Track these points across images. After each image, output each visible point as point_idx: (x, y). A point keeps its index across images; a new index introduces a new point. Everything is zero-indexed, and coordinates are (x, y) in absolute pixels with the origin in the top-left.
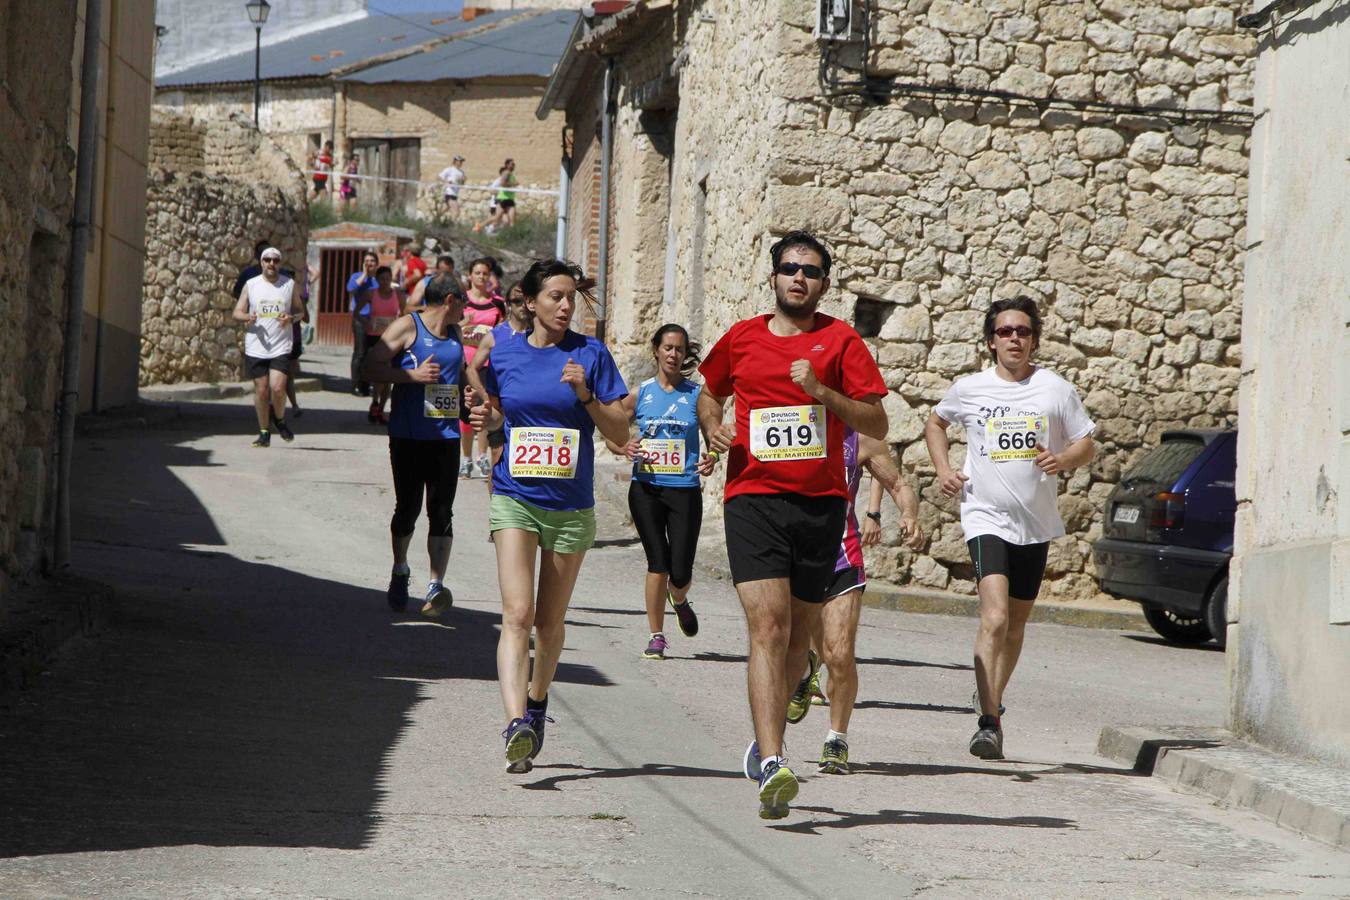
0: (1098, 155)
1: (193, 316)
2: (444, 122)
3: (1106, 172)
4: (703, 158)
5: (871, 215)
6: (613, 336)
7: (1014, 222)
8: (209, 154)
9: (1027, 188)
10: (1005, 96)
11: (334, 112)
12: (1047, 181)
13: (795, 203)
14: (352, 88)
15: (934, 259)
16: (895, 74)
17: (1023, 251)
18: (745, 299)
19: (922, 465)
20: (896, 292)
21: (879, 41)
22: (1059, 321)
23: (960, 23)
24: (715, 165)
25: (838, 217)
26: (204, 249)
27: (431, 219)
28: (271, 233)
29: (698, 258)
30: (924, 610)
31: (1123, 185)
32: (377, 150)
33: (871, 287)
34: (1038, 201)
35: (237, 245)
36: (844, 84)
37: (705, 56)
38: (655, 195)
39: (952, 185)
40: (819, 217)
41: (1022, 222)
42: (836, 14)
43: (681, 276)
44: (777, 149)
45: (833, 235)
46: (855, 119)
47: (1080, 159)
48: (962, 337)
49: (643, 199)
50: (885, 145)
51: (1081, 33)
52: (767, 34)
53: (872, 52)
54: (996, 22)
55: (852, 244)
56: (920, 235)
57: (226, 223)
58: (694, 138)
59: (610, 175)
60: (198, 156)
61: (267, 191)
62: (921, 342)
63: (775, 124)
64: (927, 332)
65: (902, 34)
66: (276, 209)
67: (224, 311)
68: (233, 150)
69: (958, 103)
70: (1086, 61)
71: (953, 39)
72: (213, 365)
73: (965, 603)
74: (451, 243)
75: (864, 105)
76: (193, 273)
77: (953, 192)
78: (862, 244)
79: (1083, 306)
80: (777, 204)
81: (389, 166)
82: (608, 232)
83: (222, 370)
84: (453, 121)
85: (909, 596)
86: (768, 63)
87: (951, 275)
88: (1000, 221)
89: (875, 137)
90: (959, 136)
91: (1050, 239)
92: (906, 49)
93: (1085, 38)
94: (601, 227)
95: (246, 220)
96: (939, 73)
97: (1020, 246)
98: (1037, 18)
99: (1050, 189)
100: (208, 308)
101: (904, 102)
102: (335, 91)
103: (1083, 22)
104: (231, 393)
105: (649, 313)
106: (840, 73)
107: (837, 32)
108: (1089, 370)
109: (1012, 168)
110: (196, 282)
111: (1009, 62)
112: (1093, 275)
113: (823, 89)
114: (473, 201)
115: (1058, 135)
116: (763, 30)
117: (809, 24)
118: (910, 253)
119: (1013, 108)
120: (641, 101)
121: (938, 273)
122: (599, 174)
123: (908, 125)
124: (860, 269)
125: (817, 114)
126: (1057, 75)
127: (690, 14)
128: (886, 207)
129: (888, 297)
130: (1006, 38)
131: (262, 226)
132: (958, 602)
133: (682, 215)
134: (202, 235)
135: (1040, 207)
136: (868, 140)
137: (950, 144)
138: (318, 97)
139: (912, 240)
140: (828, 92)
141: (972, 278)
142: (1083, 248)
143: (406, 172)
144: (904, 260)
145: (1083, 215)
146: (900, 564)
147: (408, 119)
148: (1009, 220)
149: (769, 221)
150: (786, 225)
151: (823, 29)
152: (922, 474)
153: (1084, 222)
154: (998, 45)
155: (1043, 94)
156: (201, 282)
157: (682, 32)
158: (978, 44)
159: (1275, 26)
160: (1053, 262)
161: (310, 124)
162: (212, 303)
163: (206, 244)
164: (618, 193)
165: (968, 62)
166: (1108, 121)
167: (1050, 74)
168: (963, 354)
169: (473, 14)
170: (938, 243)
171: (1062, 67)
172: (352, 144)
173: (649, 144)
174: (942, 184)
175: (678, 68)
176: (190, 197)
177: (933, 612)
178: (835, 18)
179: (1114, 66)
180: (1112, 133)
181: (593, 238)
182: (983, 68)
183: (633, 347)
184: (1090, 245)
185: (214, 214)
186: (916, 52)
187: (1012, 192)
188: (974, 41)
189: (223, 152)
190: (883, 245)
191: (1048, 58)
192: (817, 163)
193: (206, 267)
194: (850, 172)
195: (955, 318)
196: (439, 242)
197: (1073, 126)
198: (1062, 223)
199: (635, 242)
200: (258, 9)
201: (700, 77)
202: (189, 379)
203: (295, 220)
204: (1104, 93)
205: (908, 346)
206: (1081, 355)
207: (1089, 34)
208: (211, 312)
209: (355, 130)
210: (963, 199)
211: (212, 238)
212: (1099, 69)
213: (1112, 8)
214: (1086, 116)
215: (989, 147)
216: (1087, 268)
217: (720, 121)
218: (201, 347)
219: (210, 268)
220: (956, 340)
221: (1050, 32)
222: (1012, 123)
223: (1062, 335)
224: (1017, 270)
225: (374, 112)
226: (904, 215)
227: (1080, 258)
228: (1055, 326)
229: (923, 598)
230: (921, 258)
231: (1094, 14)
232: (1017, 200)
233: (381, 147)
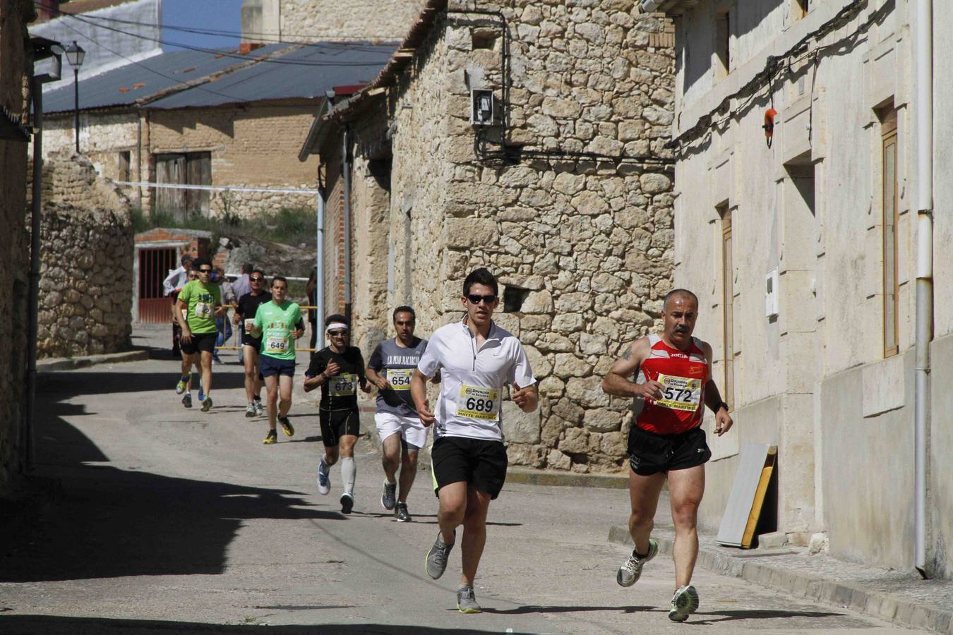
0: (654, 191)
1: (52, 308)
2: (229, 137)
3: (660, 201)
4: (409, 197)
5: (511, 234)
6: (357, 314)
7: (603, 235)
8: (57, 187)
9: (610, 213)
10: (593, 155)
11: (140, 132)
12: (623, 208)
13: (463, 229)
14: (153, 113)
15: (553, 261)
16: (523, 144)
17: (609, 253)
18: (435, 290)
19: (551, 392)
20: (530, 283)
21: (512, 124)
22: (635, 297)
23: (562, 111)
24: (415, 202)
25: (491, 237)
26: (58, 259)
27: (222, 217)
28: (107, 244)
29: (407, 263)
30: (555, 484)
31: (671, 209)
32: (176, 163)
33: (514, 281)
34: (617, 221)
35: (82, 254)
36: (490, 152)
37: (407, 129)
38: (380, 217)
39: (562, 213)
40: (479, 237)
41: (608, 235)
42: (483, 109)
43: (398, 274)
44: (451, 195)
45: (488, 248)
46: (499, 174)
47: (643, 194)
48: (574, 309)
49: (373, 220)
50: (519, 190)
51: (640, 114)
52: (442, 121)
53: (507, 132)
54: (586, 109)
55: (501, 253)
56: (543, 246)
57: (73, 239)
58: (402, 183)
59: (350, 204)
60: (48, 188)
61: (103, 214)
62: (547, 313)
63: (448, 179)
64: (550, 307)
65: (526, 119)
66: (110, 226)
67: (74, 303)
68: (75, 184)
69: (564, 161)
70: (643, 131)
71: (559, 121)
72: (67, 344)
73: (581, 478)
74: (240, 240)
75: (504, 165)
76: (50, 277)
77: (563, 219)
78: (507, 253)
79: (649, 287)
80: (452, 230)
81: (186, 175)
82: (350, 243)
83: (74, 348)
84: (236, 137)
85: (545, 475)
86: (443, 140)
87: (564, 270)
88: (594, 235)
89: (512, 185)
90: (565, 182)
91: (626, 245)
92: (529, 128)
93: (642, 117)
94: (345, 238)
95: (88, 236)
96: (551, 143)
97: (607, 250)
98: (611, 105)
99: (625, 213)
100: (62, 302)
101: (529, 162)
102: (140, 116)
103: (640, 107)
104: (83, 364)
105: (380, 298)
106: (488, 145)
107: (484, 120)
108: (654, 327)
109: (600, 201)
110: (53, 283)
111: (595, 134)
112: (655, 267)
113: (478, 156)
114: (255, 200)
115: (628, 179)
116: (439, 118)
117: (466, 115)
118: (538, 258)
119: (599, 163)
120: (368, 154)
121: (556, 270)
122: (343, 201)
123: (532, 177)
124: (506, 269)
125: (474, 172)
126: (626, 141)
127: (397, 100)
128: (521, 229)
129: (525, 286)
130: (592, 119)
131: (100, 240)
132: (577, 477)
133: (397, 234)
134: (56, 248)
135: (619, 225)
136: (508, 187)
137: (560, 188)
138: (126, 122)
139: (538, 249)
140: (481, 158)
141: (578, 271)
142: (647, 250)
143: (200, 178)
144: (534, 262)
145: (646, 229)
146: (540, 456)
147: (199, 136)
148: (600, 234)
149: (447, 241)
150: (457, 243)
151: (476, 118)
152: (551, 398)
153: (647, 233)
154: (587, 124)
155: (617, 154)
156: (56, 283)
157: (393, 110)
158: (575, 123)
159: (681, 149)
160: (628, 259)
161: (121, 143)
162: (65, 298)
163: (60, 255)
164: (356, 216)
165: (569, 135)
166: (660, 169)
167: (621, 141)
168: (574, 320)
169: (248, 48)
170: (555, 251)
171: (628, 136)
172: (155, 159)
173: (376, 183)
174: (556, 213)
175: (391, 134)
176: (45, 221)
177: (560, 485)
178: (483, 111)
179: (662, 134)
180: (662, 176)
181: (341, 246)
182: (579, 139)
183: (371, 321)
184: (651, 248)
185: (64, 232)
186: (535, 130)
187: (601, 216)
188: (572, 122)
189: (67, 185)
190: (520, 253)
191: (620, 131)
192: (475, 203)
193: (60, 272)
194: (497, 208)
195: (568, 298)
196: (230, 241)
197: (637, 173)
198: (634, 234)
199: (369, 250)
200: (76, 54)
201: (405, 143)
202: (50, 356)
203: (125, 234)
204: (656, 151)
205: (539, 317)
206: (649, 318)
207: (645, 114)
208: (65, 305)
209: (158, 147)
210: (570, 222)
211: (63, 251)
212: (652, 136)
213: (658, 98)
214: (645, 167)
215: (585, 188)
216: (650, 263)
217: (417, 174)
218: (58, 331)
219: (63, 273)
220: (569, 311)
221: (620, 114)
222: (599, 173)
223: (636, 305)
224: (605, 266)
225: (172, 132)
226: (533, 233)
227: (646, 256)
228: (632, 300)
229: (554, 476)
230: (545, 260)
231: (647, 102)
232: (604, 221)
233: (179, 160)
